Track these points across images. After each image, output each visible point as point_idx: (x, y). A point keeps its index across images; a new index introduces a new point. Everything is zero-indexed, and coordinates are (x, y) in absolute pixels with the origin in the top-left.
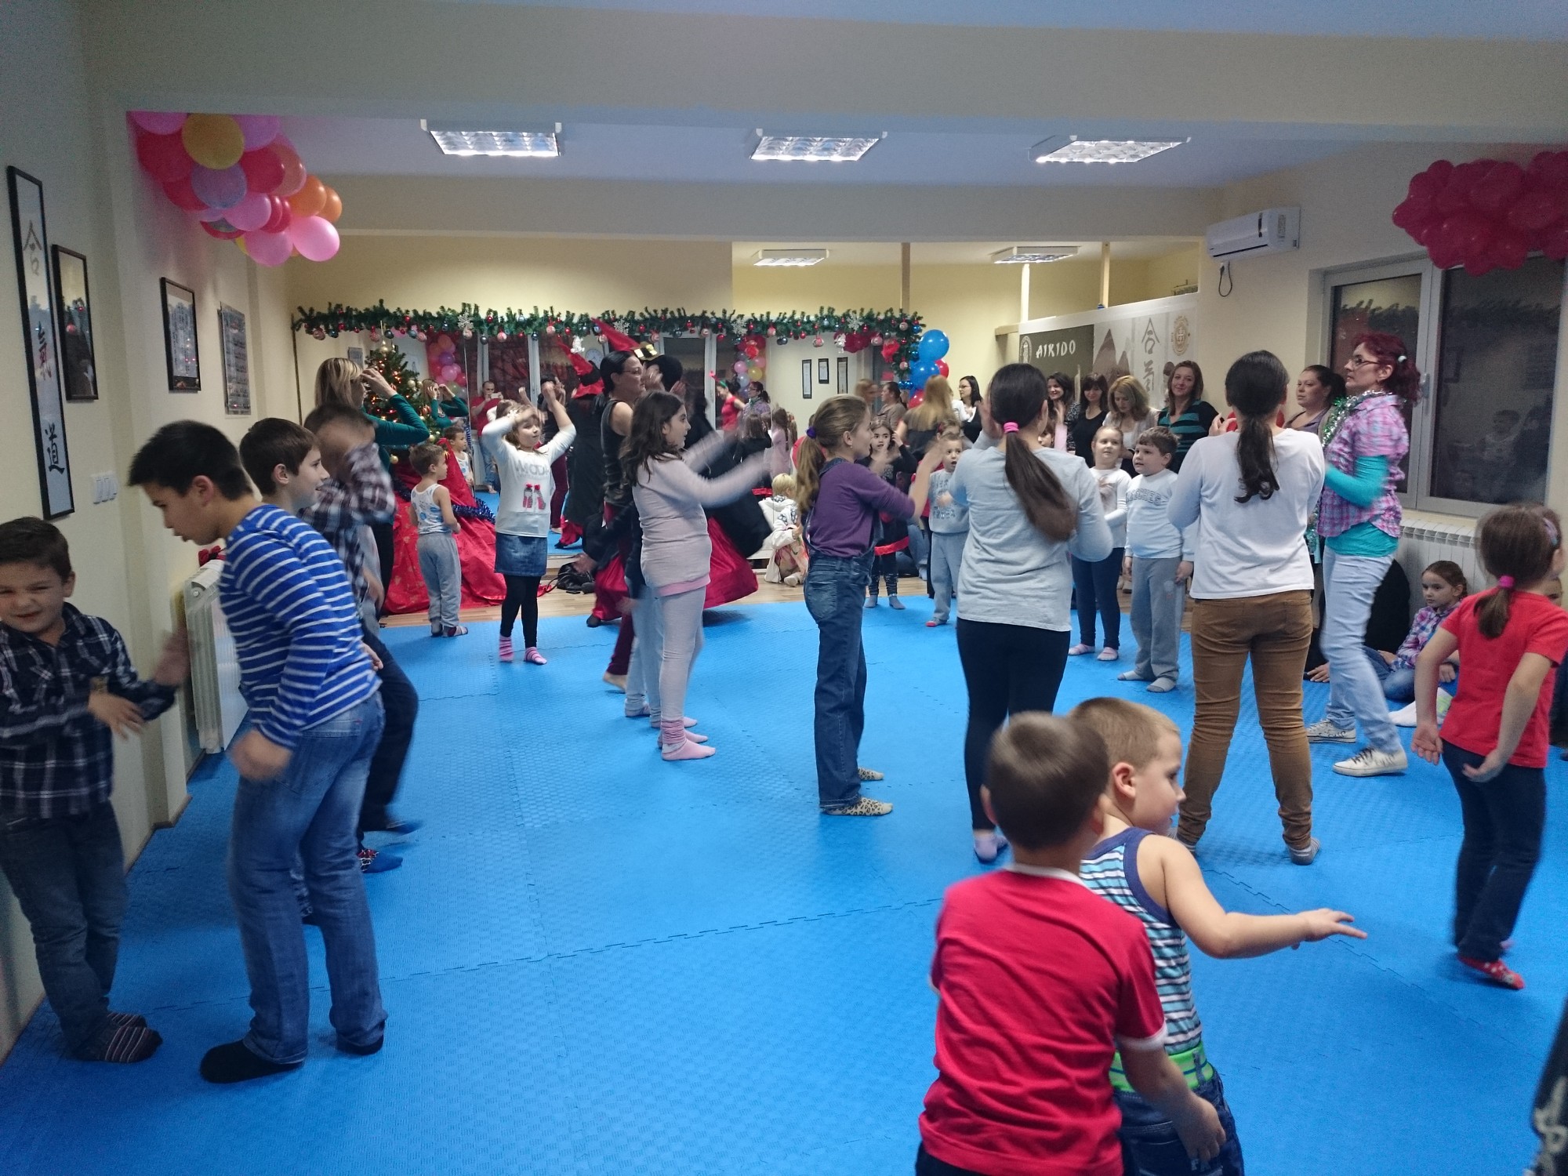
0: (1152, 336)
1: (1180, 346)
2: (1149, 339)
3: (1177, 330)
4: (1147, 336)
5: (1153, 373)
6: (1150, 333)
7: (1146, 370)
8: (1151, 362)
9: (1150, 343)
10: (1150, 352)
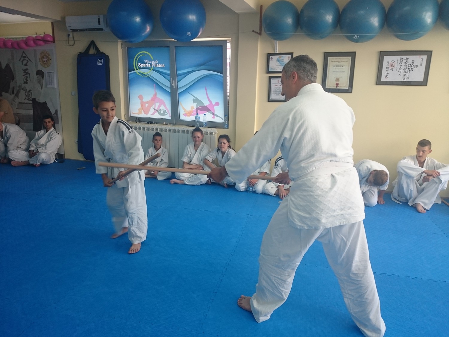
0: (25, 59)
1: (45, 64)
2: (24, 60)
3: (43, 57)
4: (22, 59)
5: (29, 74)
6: (25, 57)
7: (24, 73)
8: (27, 69)
9: (25, 62)
10: (26, 65)
